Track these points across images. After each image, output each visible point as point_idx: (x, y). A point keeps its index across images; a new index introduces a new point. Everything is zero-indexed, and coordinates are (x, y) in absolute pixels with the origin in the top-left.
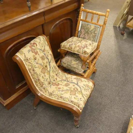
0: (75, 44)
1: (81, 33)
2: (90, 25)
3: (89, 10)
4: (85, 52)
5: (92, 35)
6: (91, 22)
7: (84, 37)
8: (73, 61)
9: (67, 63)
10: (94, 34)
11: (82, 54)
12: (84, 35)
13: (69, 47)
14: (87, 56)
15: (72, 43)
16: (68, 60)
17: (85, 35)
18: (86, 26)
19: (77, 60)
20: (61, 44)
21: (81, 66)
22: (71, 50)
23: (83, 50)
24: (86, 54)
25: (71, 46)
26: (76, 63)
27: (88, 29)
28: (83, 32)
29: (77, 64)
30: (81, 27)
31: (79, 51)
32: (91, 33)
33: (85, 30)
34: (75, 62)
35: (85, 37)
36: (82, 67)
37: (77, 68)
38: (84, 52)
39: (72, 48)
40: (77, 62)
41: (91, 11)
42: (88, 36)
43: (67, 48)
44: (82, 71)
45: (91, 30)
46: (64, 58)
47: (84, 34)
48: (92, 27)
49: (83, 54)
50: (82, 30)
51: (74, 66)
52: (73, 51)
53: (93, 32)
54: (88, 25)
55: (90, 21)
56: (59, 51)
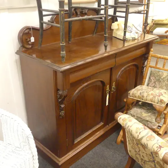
0: (147, 92)
1: (150, 81)
2: (162, 72)
3: (160, 55)
4: (161, 101)
5: (164, 83)
6: (163, 69)
7: (154, 85)
8: (143, 113)
9: (136, 115)
10: (167, 82)
11: (157, 103)
12: (154, 84)
13: (140, 95)
14: (164, 106)
15: (143, 91)
16: (137, 112)
17: (156, 84)
18: (156, 74)
19: (149, 113)
20: (129, 92)
21: (154, 118)
22: (142, 99)
23: (159, 98)
24: (163, 103)
25: (142, 94)
26: (148, 116)
27: (160, 76)
28: (152, 80)
29: (150, 116)
30: (151, 74)
31: (154, 100)
32: (164, 81)
33: (155, 78)
34: (146, 114)
35: (156, 85)
36: (156, 120)
37: (150, 121)
38: (159, 100)
39: (143, 97)
40: (149, 114)
41: (162, 56)
42: (159, 85)
43: (137, 97)
44: (156, 125)
45: (164, 78)
46: (131, 109)
47: (155, 82)
48: (164, 74)
49: (159, 103)
50: (151, 78)
51: (146, 119)
52: (145, 100)
53: (166, 80)
54: (159, 72)
55: (162, 67)
56: (125, 100)
